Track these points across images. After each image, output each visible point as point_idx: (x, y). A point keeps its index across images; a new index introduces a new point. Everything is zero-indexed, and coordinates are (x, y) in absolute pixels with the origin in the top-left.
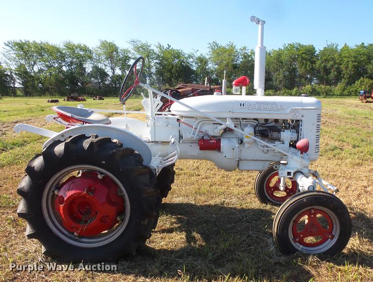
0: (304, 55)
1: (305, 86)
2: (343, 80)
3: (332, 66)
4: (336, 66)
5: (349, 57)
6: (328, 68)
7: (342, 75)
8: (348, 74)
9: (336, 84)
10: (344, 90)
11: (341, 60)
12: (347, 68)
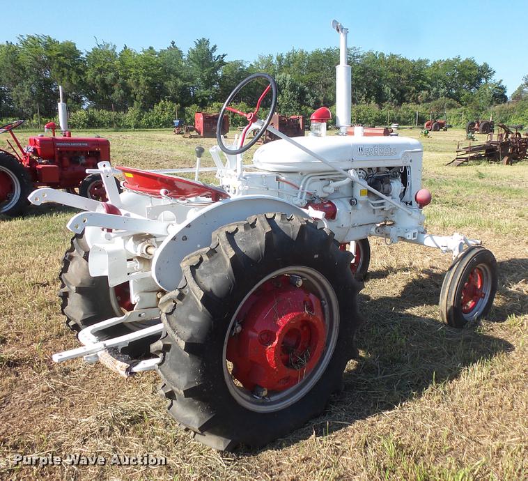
0: (62, 58)
1: (74, 112)
2: (135, 103)
3: (115, 80)
4: (121, 80)
5: (137, 68)
6: (107, 82)
7: (132, 96)
8: (141, 95)
9: (125, 110)
10: (140, 118)
11: (126, 72)
12: (138, 84)
